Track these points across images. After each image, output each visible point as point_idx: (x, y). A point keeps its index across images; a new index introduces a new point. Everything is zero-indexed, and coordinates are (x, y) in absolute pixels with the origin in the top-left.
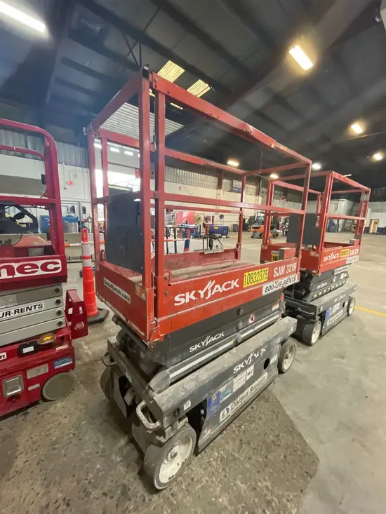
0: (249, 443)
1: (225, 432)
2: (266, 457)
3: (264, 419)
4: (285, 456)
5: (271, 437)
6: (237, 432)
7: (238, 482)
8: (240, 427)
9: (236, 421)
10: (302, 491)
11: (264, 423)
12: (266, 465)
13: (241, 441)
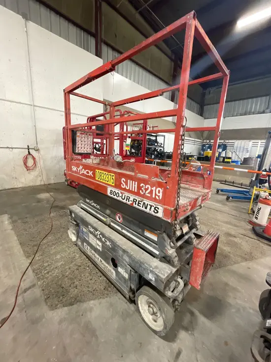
0: (77, 269)
1: (87, 259)
2: (67, 277)
3: (90, 281)
4: (63, 288)
5: (77, 283)
6: (85, 265)
7: (61, 263)
8: (88, 267)
9: (93, 266)
10: (43, 290)
11: (88, 281)
12: (63, 275)
13: (80, 266)
